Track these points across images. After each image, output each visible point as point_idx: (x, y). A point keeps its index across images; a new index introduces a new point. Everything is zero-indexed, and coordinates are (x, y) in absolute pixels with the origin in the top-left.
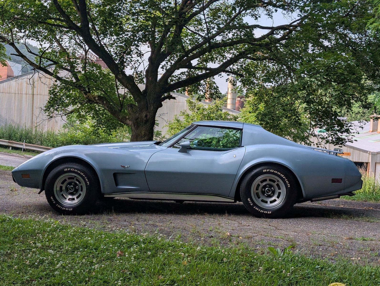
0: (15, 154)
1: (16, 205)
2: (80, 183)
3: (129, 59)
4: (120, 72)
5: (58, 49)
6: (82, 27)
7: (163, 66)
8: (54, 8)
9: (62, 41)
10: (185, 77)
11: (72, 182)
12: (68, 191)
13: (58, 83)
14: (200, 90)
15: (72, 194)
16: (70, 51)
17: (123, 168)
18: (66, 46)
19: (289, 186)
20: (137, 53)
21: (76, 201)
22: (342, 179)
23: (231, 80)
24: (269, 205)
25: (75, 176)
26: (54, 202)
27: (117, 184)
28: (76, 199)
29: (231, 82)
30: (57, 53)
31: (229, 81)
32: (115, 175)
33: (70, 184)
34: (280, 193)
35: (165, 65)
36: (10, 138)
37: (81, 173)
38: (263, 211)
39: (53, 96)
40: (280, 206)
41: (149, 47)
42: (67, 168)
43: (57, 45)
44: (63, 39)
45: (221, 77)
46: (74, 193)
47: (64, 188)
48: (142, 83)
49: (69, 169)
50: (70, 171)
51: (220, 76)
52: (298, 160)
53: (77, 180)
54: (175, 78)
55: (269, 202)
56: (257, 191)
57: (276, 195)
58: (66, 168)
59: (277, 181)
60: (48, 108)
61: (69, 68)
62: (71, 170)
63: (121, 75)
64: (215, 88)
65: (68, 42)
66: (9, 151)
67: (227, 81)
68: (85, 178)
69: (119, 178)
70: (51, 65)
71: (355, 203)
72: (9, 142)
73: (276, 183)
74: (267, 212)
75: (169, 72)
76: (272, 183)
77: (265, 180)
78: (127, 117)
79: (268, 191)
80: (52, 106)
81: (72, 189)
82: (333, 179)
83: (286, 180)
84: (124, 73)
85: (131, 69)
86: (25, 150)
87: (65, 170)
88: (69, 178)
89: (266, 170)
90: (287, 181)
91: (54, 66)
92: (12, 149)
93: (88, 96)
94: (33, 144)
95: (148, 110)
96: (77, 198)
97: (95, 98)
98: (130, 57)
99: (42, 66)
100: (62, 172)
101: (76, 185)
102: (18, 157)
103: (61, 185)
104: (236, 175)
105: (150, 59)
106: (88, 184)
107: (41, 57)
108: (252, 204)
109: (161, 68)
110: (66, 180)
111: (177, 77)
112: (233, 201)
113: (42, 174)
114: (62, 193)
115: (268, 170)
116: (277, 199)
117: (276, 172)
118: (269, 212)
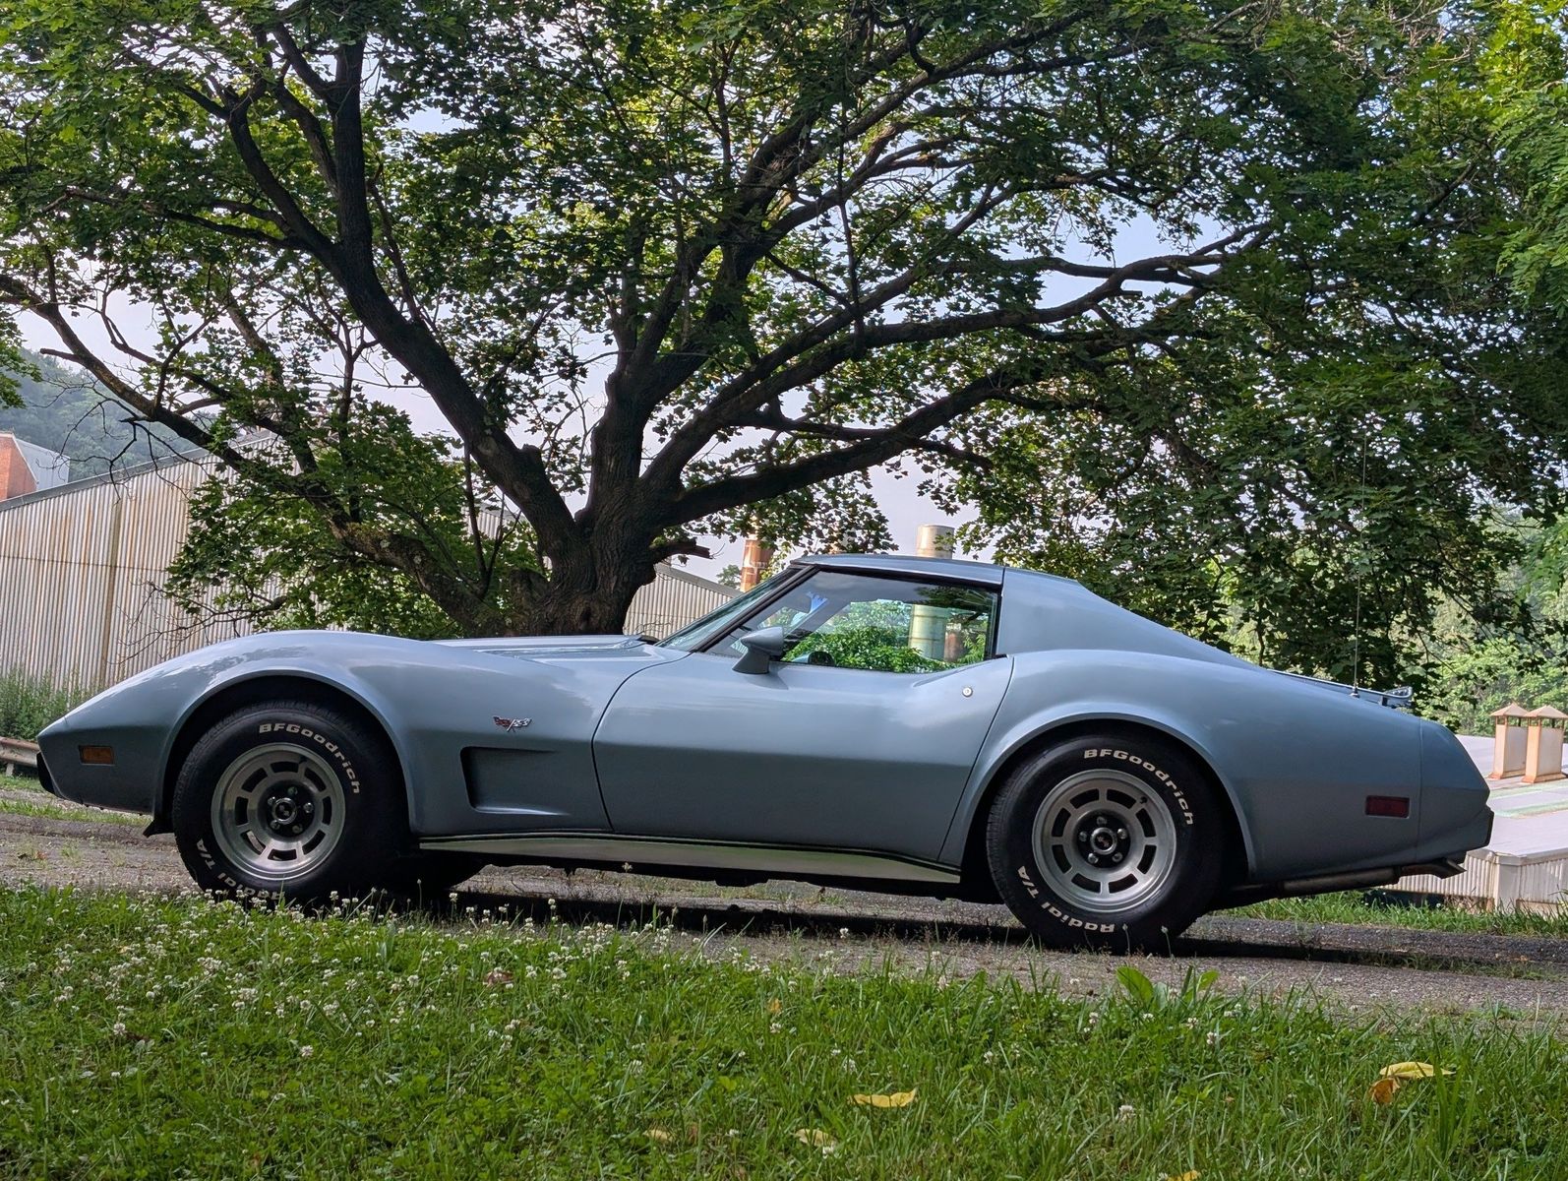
2: (321, 786)
3: (525, 389)
4: (488, 432)
5: (238, 343)
6: (342, 243)
7: (663, 424)
8: (235, 159)
9: (253, 314)
10: (751, 471)
11: (288, 784)
12: (270, 819)
14: (810, 531)
15: (285, 833)
16: (285, 351)
17: (501, 730)
18: (269, 336)
19: (1190, 822)
20: (559, 363)
21: (303, 861)
22: (1406, 801)
23: (938, 490)
24: (1106, 898)
25: (304, 759)
26: (211, 864)
27: (475, 798)
28: (300, 852)
29: (936, 496)
31: (929, 494)
33: (279, 790)
34: (1150, 852)
35: (671, 417)
36: (9, 726)
37: (328, 745)
38: (1080, 923)
39: (204, 526)
40: (1151, 905)
41: (608, 342)
42: (273, 722)
43: (235, 328)
44: (256, 305)
45: (899, 473)
46: (295, 828)
47: (253, 805)
48: (572, 489)
49: (277, 727)
50: (283, 736)
51: (894, 473)
52: (1227, 722)
53: (311, 775)
54: (710, 472)
55: (1105, 887)
56: (1056, 841)
57: (1136, 858)
58: (264, 722)
59: (1138, 801)
60: (181, 575)
61: (277, 418)
62: (289, 729)
63: (492, 440)
64: (870, 525)
65: (279, 318)
67: (921, 494)
68: (345, 765)
69: (486, 772)
70: (205, 402)
71: (1455, 940)
72: (4, 745)
73: (1137, 808)
74: (1096, 926)
75: (689, 440)
76: (1118, 808)
77: (1091, 796)
79: (1100, 839)
80: (199, 567)
81: (287, 813)
82: (1369, 799)
83: (1177, 794)
85: (534, 430)
87: (262, 730)
88: (278, 767)
89: (1094, 753)
90: (1181, 801)
92: (16, 773)
93: (352, 535)
95: (594, 588)
96: (308, 849)
97: (377, 542)
98: (532, 378)
99: (166, 405)
100: (250, 739)
101: (303, 795)
103: (245, 794)
104: (971, 771)
105: (614, 385)
106: (356, 791)
107: (165, 370)
108: (1035, 892)
109: (656, 430)
110: (265, 775)
111: (720, 470)
112: (956, 879)
113: (166, 744)
114: (244, 828)
115: (1104, 752)
116: (1137, 874)
117: (1136, 760)
118: (1103, 927)
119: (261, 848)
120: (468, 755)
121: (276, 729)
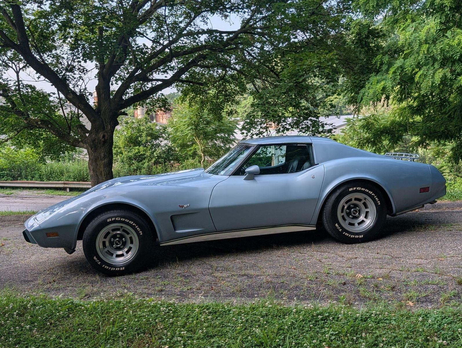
2: (128, 233)
4: (70, 91)
6: (20, 44)
11: (117, 234)
12: (113, 246)
15: (119, 249)
17: (181, 209)
19: (379, 204)
21: (127, 257)
22: (429, 187)
24: (358, 228)
25: (122, 227)
26: (99, 263)
28: (125, 254)
33: (114, 237)
34: (367, 213)
37: (130, 222)
38: (354, 236)
40: (371, 228)
42: (111, 218)
46: (122, 247)
47: (107, 244)
49: (113, 219)
50: (115, 222)
53: (125, 231)
55: (356, 224)
56: (343, 214)
57: (363, 215)
58: (108, 218)
59: (363, 200)
62: (117, 219)
63: (71, 95)
68: (136, 227)
69: (177, 221)
73: (362, 202)
74: (358, 236)
75: (125, 87)
76: (357, 202)
77: (350, 200)
78: (80, 140)
79: (354, 212)
81: (119, 243)
82: (420, 189)
84: (74, 93)
87: (108, 221)
88: (113, 230)
89: (352, 189)
90: (376, 198)
93: (29, 121)
95: (104, 129)
96: (127, 252)
97: (37, 122)
100: (104, 224)
101: (122, 236)
103: (104, 240)
104: (318, 200)
106: (141, 234)
108: (341, 230)
110: (110, 233)
112: (315, 229)
113: (77, 229)
114: (106, 250)
115: (354, 189)
116: (365, 219)
117: (363, 189)
118: (360, 236)
119: (112, 255)
120: (172, 218)
121: (113, 220)
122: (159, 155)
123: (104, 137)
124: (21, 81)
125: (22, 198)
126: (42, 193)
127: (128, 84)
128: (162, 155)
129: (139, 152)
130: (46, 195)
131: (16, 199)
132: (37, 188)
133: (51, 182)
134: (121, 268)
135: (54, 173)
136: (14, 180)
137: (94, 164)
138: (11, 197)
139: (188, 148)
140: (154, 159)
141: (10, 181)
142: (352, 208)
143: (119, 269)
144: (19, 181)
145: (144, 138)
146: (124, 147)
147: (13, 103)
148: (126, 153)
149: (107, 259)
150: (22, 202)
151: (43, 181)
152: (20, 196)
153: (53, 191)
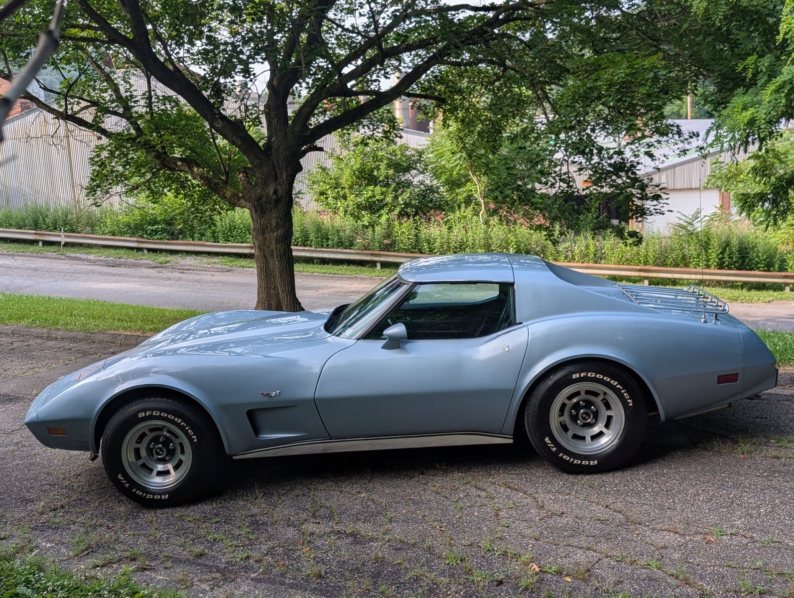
0: (49, 254)
1: (49, 474)
2: (177, 437)
4: (217, 116)
6: (135, 39)
11: (159, 437)
12: (153, 456)
13: (105, 141)
14: (364, 127)
15: (163, 461)
17: (266, 399)
19: (631, 405)
21: (174, 477)
22: (737, 374)
24: (590, 446)
25: (164, 426)
26: (127, 485)
27: (257, 431)
28: (172, 471)
30: (95, 82)
32: (251, 414)
34: (610, 418)
36: (36, 226)
37: (176, 419)
38: (580, 462)
39: (97, 168)
40: (614, 447)
42: (145, 410)
46: (167, 458)
47: (143, 453)
49: (148, 413)
50: (152, 417)
53: (169, 431)
55: (588, 439)
56: (562, 419)
57: (602, 423)
58: (141, 411)
59: (602, 394)
60: (92, 190)
61: (121, 111)
62: (154, 414)
63: (220, 121)
66: (38, 249)
68: (187, 428)
69: (261, 419)
70: (86, 108)
72: (36, 234)
73: (601, 397)
74: (587, 462)
75: (309, 107)
76: (591, 398)
77: (577, 394)
78: (241, 195)
79: (584, 416)
80: (98, 186)
81: (161, 453)
82: (719, 377)
83: (623, 391)
84: (224, 118)
86: (66, 244)
87: (140, 416)
88: (152, 430)
89: (578, 375)
90: (625, 394)
91: (93, 110)
92: (43, 245)
94: (77, 232)
95: (277, 180)
97: (175, 163)
98: (232, 80)
99: (70, 112)
100: (134, 420)
101: (167, 441)
102: (56, 259)
103: (137, 446)
104: (514, 391)
105: (270, 85)
106: (195, 440)
107: (66, 96)
108: (555, 449)
110: (146, 435)
112: (511, 441)
113: (91, 428)
114: (140, 462)
115: (582, 375)
116: (604, 430)
117: (600, 376)
118: (592, 462)
119: (152, 470)
122: (408, 201)
123: (276, 192)
124: (154, 91)
125: (183, 270)
126: (215, 263)
127: (314, 102)
128: (413, 202)
129: (374, 196)
130: (220, 267)
131: (172, 272)
132: (209, 254)
133: (230, 244)
134: (163, 496)
135: (235, 228)
136: (173, 239)
137: (260, 237)
138: (166, 267)
139: (459, 188)
140: (398, 210)
141: (166, 241)
142: (583, 407)
143: (159, 497)
144: (180, 242)
145: (383, 171)
146: (351, 187)
147: (138, 129)
148: (352, 197)
149: (140, 478)
150: (180, 279)
151: (218, 242)
152: (179, 267)
153: (231, 259)
